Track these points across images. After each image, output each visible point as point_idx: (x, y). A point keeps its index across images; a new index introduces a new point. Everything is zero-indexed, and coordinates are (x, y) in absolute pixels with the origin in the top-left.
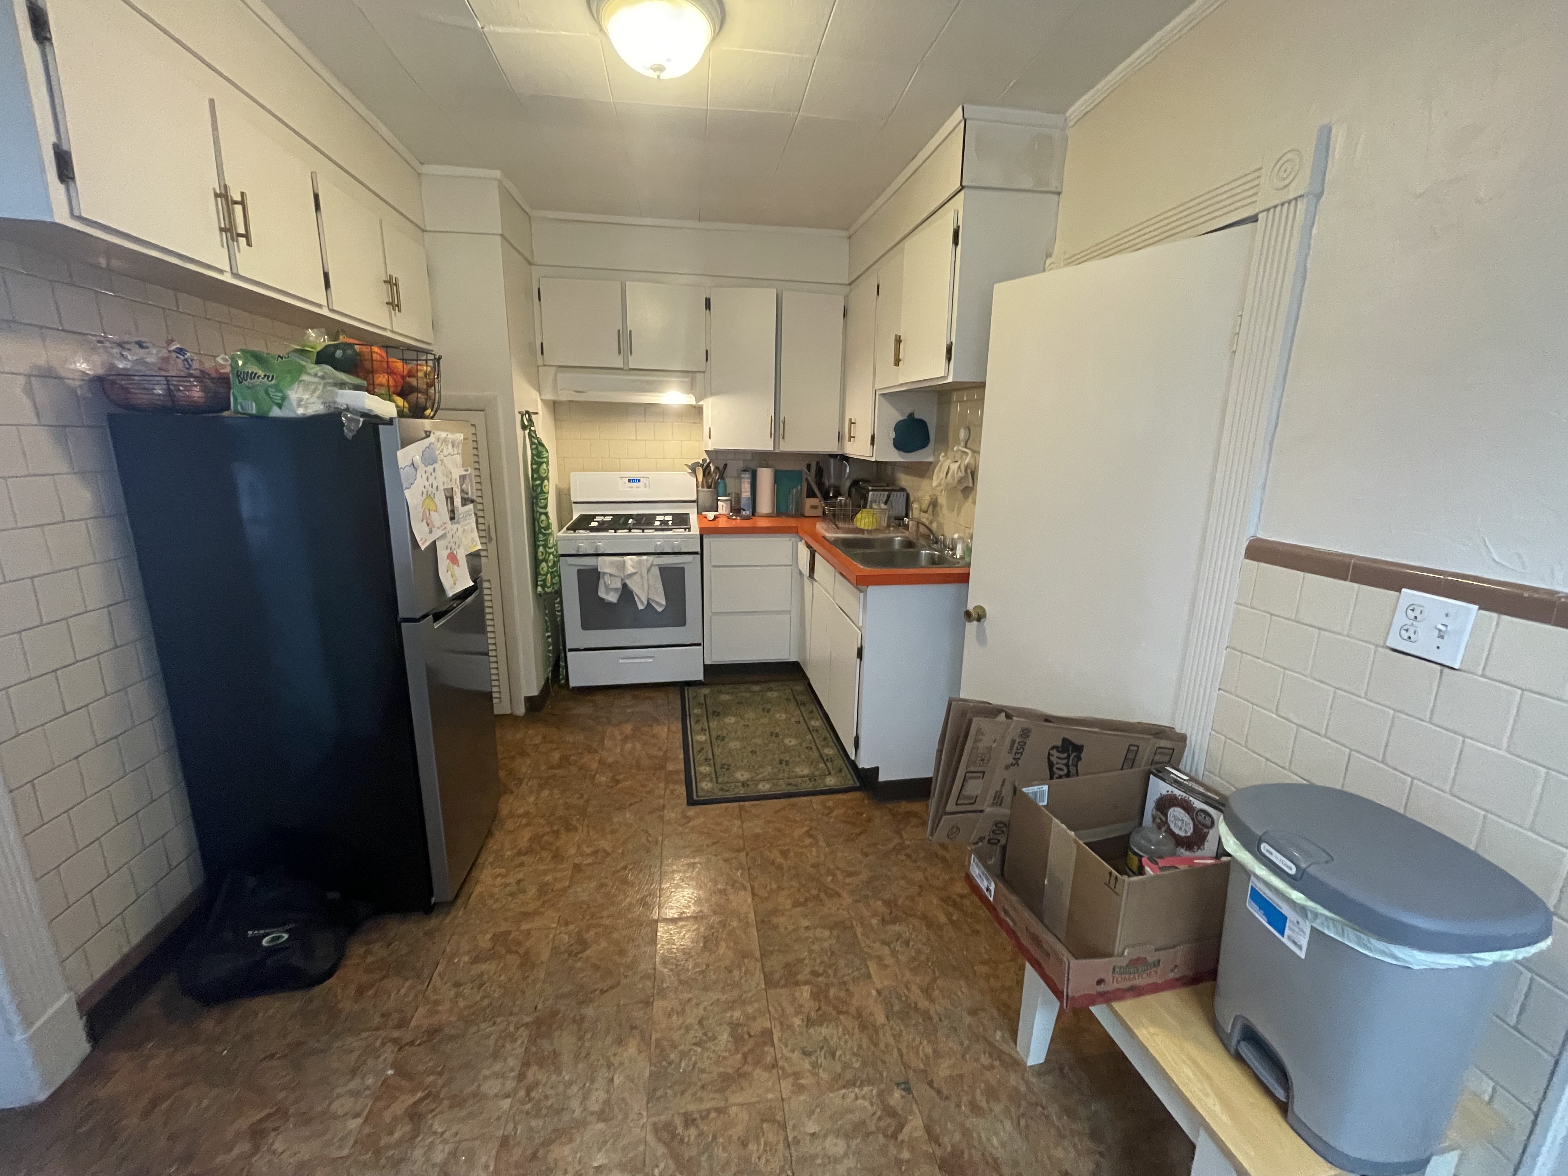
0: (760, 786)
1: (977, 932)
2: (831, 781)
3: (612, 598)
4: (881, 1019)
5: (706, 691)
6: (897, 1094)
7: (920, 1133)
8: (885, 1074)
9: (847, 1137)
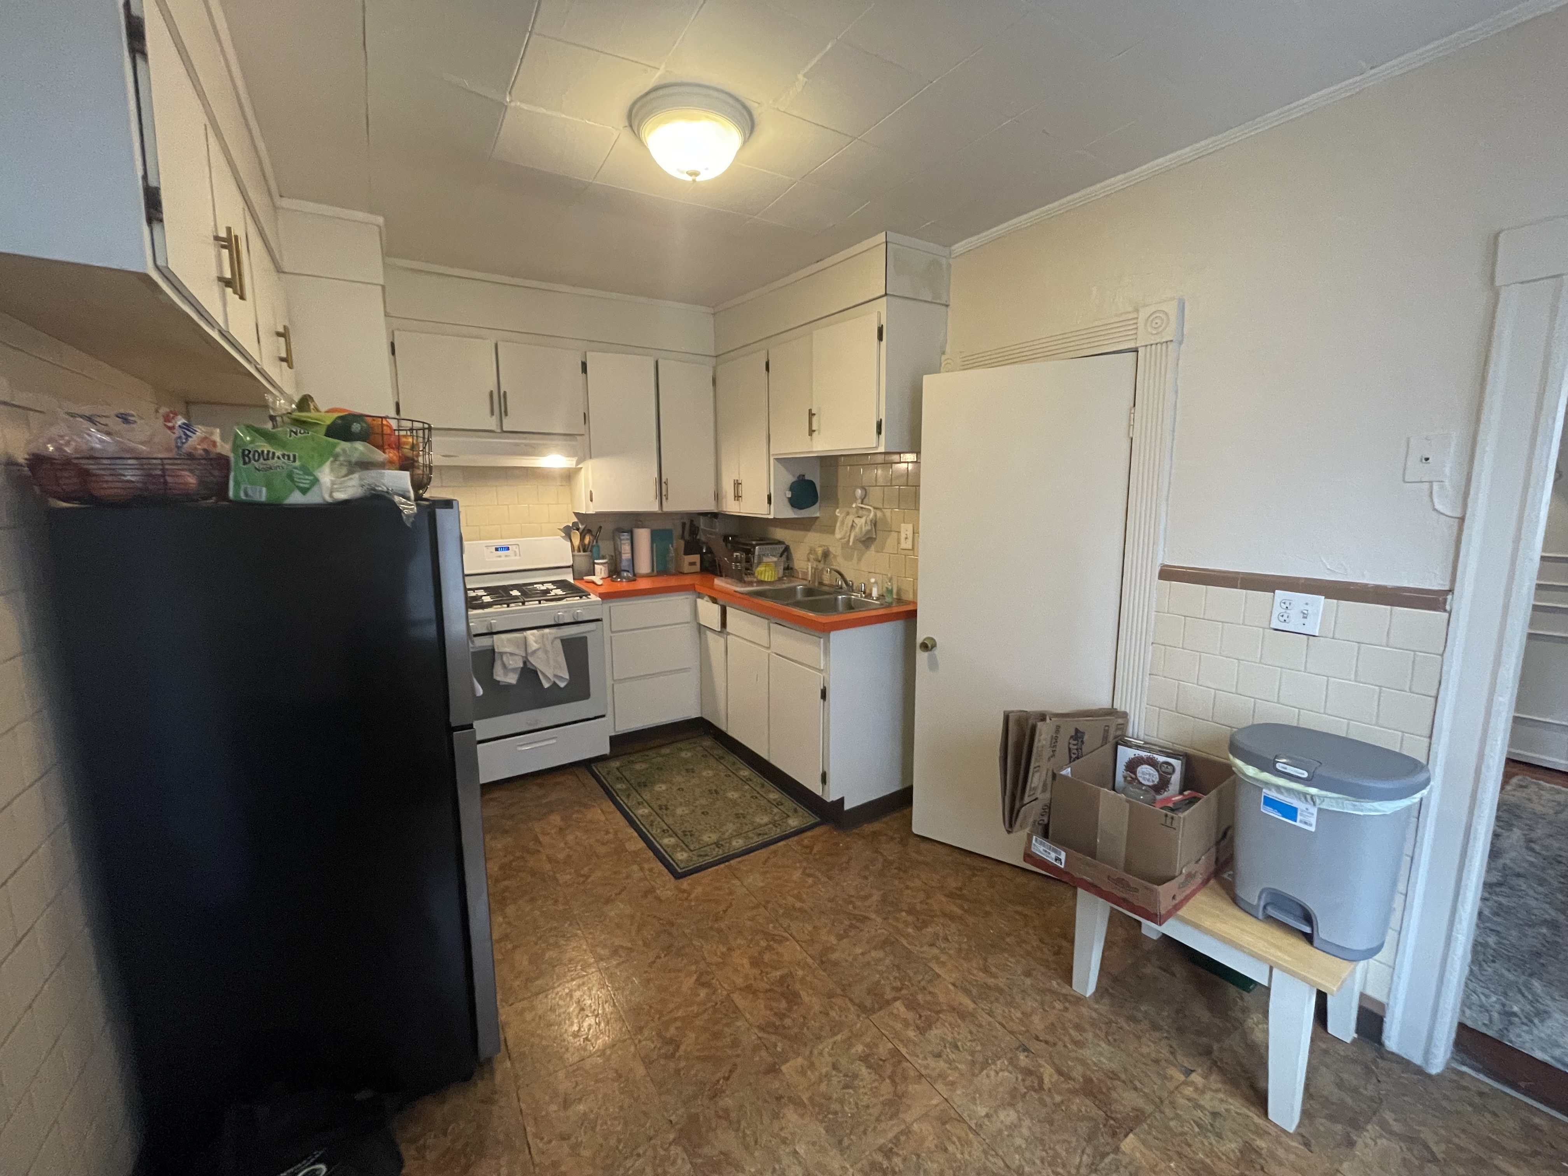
0: (734, 843)
1: (987, 914)
2: (794, 823)
3: (512, 679)
4: (971, 1006)
5: (615, 764)
6: (1022, 1056)
7: (1056, 1077)
8: (1003, 1046)
9: (1012, 1105)
